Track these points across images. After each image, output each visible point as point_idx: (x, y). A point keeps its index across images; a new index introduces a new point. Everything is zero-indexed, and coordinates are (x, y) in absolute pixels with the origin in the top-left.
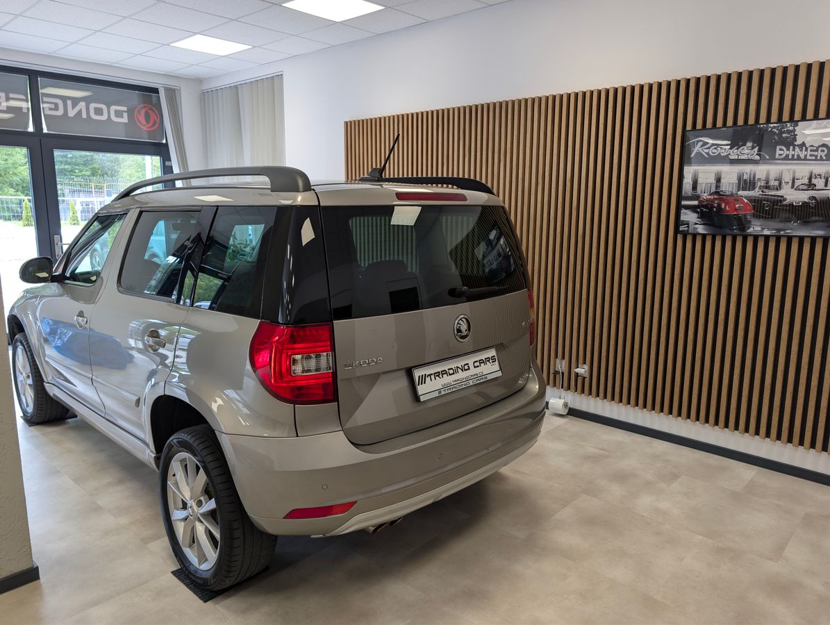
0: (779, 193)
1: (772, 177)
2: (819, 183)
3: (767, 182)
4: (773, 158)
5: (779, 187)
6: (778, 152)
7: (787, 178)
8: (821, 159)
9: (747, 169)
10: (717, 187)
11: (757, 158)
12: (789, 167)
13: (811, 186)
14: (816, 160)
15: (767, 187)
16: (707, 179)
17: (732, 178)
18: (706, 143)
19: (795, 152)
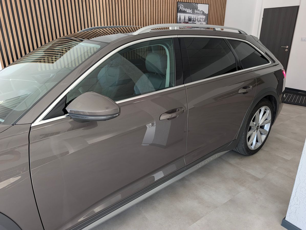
1: (194, 18)
2: (201, 20)
3: (193, 20)
4: (194, 13)
5: (195, 21)
6: (195, 11)
7: (197, 19)
8: (202, 14)
9: (190, 15)
10: (184, 20)
11: (192, 12)
12: (197, 16)
13: (200, 21)
14: (201, 14)
15: (193, 21)
16: (182, 18)
17: (187, 18)
18: (182, 6)
19: (198, 12)
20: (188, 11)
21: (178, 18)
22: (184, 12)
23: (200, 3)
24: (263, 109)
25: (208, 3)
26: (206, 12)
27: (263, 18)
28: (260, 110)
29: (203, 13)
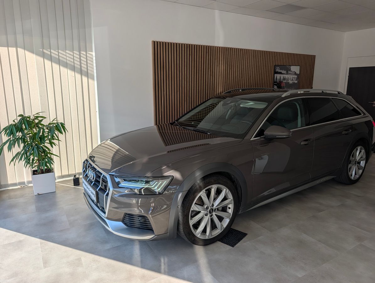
0: (289, 81)
1: (288, 78)
2: (293, 79)
4: (288, 73)
5: (289, 80)
7: (290, 78)
9: (284, 75)
10: (280, 80)
11: (286, 73)
12: (290, 76)
13: (293, 80)
14: (293, 74)
15: (287, 80)
16: (278, 78)
17: (282, 78)
18: (278, 69)
19: (291, 72)
20: (283, 72)
21: (275, 78)
22: (281, 73)
23: (292, 66)
24: (359, 148)
25: (299, 65)
26: (298, 72)
27: (349, 76)
28: (357, 149)
29: (295, 74)
